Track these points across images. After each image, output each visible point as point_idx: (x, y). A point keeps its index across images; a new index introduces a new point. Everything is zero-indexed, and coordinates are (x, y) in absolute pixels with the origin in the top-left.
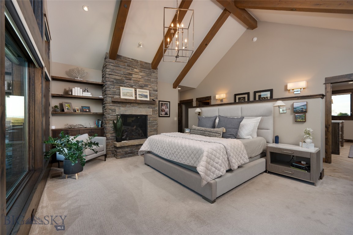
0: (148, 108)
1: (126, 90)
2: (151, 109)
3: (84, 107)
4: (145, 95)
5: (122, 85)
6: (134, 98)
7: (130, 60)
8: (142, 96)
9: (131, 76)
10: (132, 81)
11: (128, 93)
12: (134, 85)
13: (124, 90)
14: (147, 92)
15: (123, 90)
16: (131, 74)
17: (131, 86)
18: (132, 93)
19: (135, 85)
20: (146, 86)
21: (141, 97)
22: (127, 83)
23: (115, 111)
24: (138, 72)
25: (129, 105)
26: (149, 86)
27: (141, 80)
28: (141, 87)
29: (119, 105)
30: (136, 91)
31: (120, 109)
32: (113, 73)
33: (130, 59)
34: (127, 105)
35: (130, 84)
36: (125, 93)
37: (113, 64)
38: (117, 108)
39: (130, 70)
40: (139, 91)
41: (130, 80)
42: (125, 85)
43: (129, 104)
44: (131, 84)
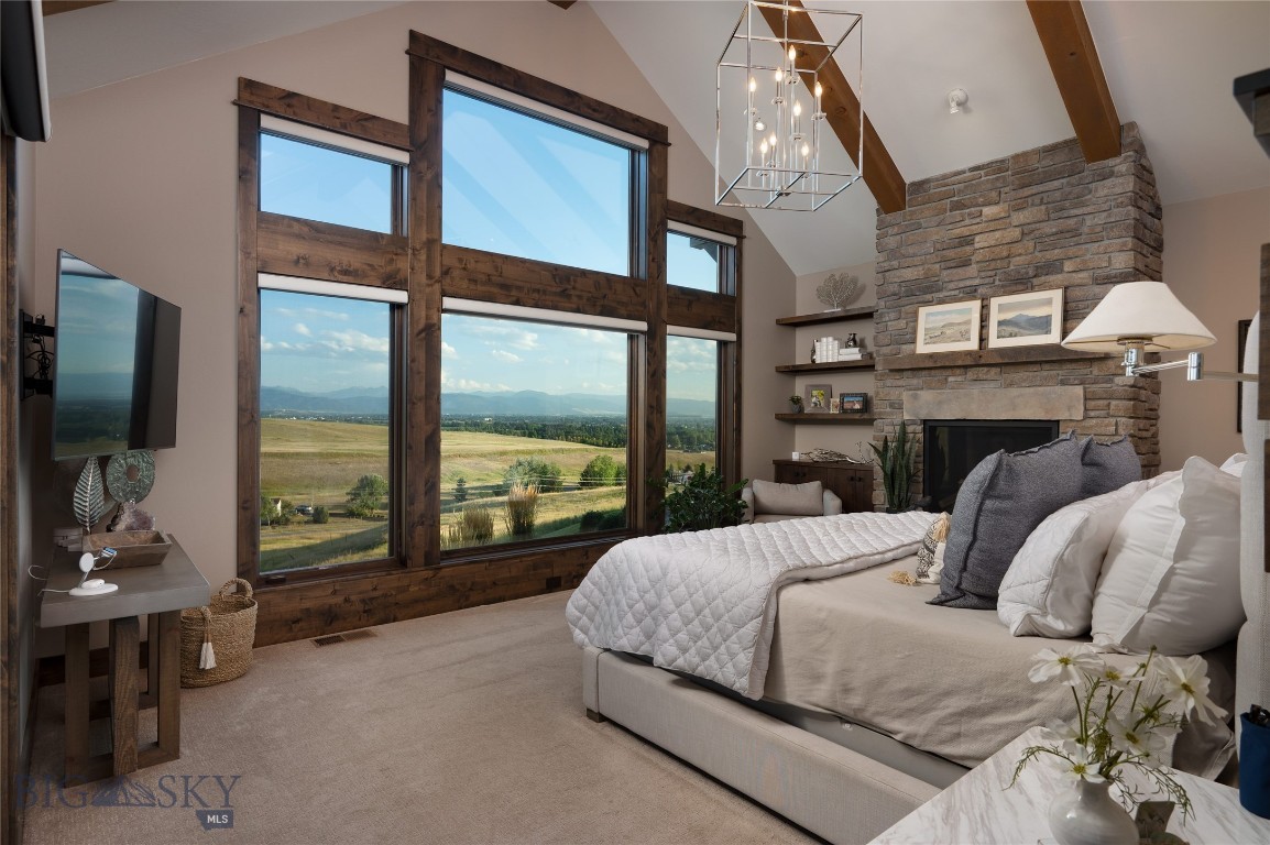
0: (1063, 383)
1: (940, 317)
2: (1079, 390)
3: (848, 395)
4: (1034, 318)
5: (928, 297)
6: (973, 345)
7: (968, 174)
8: (1016, 330)
9: (968, 248)
10: (972, 270)
11: (951, 324)
12: (982, 281)
13: (932, 318)
14: (1049, 302)
15: (930, 318)
16: (967, 240)
17: (968, 290)
18: (968, 322)
19: (987, 280)
20: (1051, 268)
21: (1011, 336)
22: (952, 286)
23: (899, 407)
24: (1003, 215)
25: (959, 379)
26: (1068, 266)
27: (1018, 248)
28: (1021, 283)
29: (915, 381)
30: (985, 308)
31: (915, 397)
32: (895, 263)
33: (964, 172)
34: (950, 379)
35: (961, 284)
36: (934, 329)
37: (896, 229)
38: (906, 396)
39: (967, 222)
40: (1001, 308)
41: (966, 263)
42: (941, 295)
43: (958, 371)
44: (968, 283)
